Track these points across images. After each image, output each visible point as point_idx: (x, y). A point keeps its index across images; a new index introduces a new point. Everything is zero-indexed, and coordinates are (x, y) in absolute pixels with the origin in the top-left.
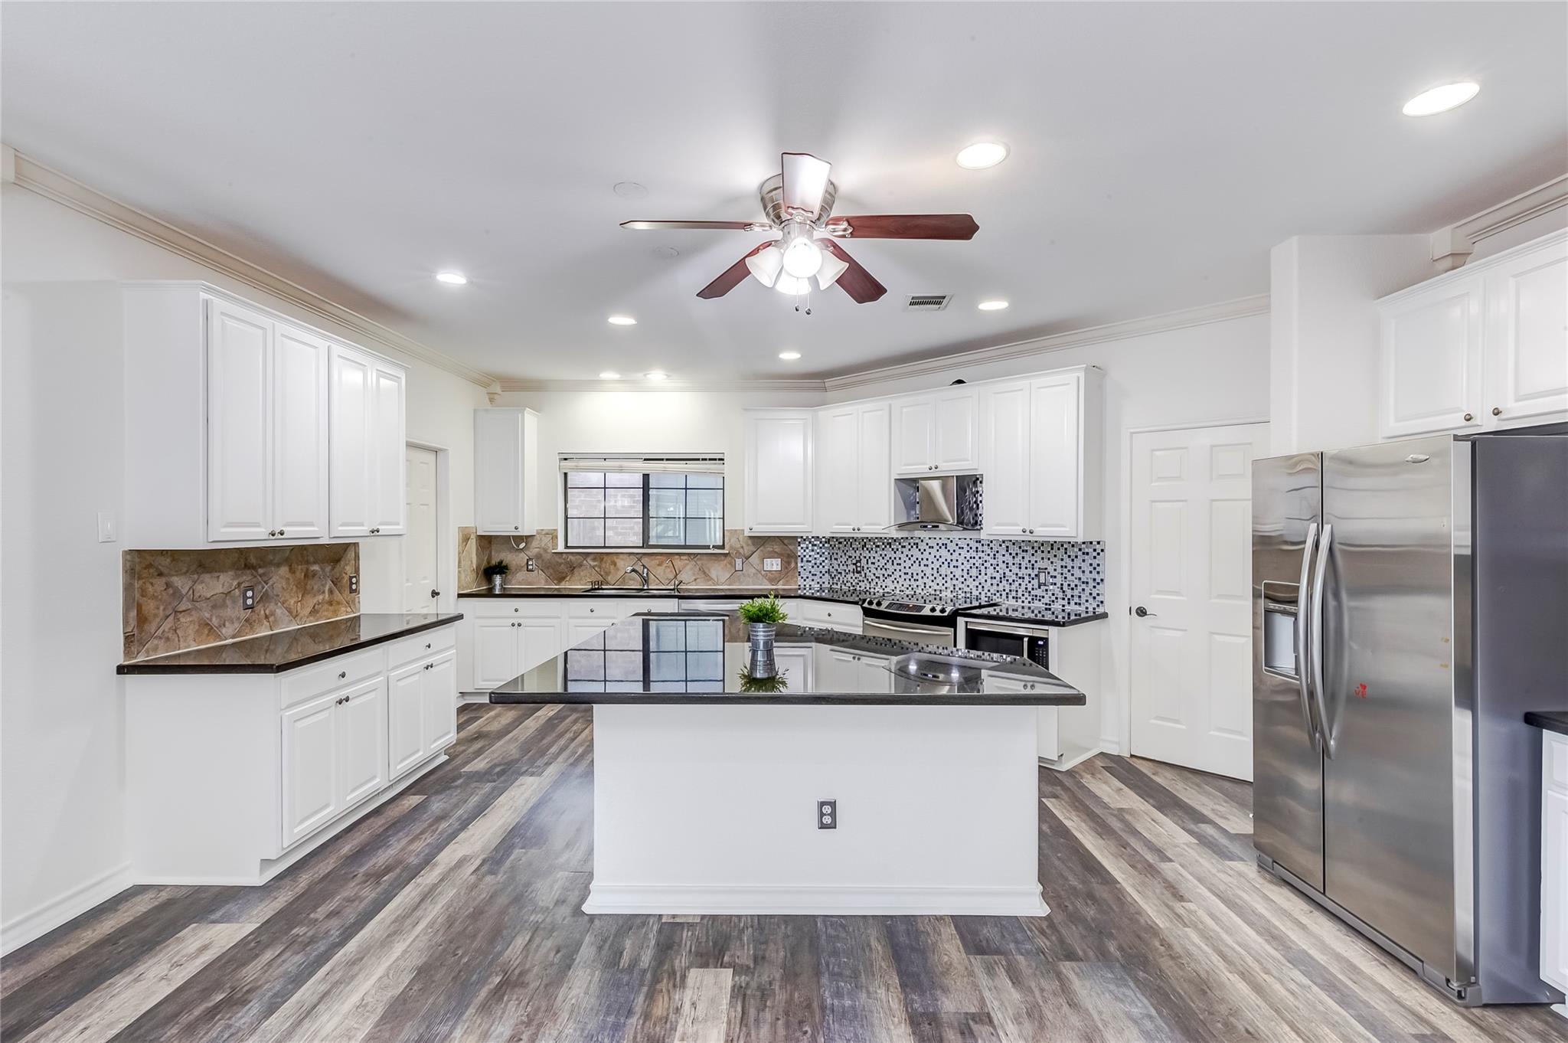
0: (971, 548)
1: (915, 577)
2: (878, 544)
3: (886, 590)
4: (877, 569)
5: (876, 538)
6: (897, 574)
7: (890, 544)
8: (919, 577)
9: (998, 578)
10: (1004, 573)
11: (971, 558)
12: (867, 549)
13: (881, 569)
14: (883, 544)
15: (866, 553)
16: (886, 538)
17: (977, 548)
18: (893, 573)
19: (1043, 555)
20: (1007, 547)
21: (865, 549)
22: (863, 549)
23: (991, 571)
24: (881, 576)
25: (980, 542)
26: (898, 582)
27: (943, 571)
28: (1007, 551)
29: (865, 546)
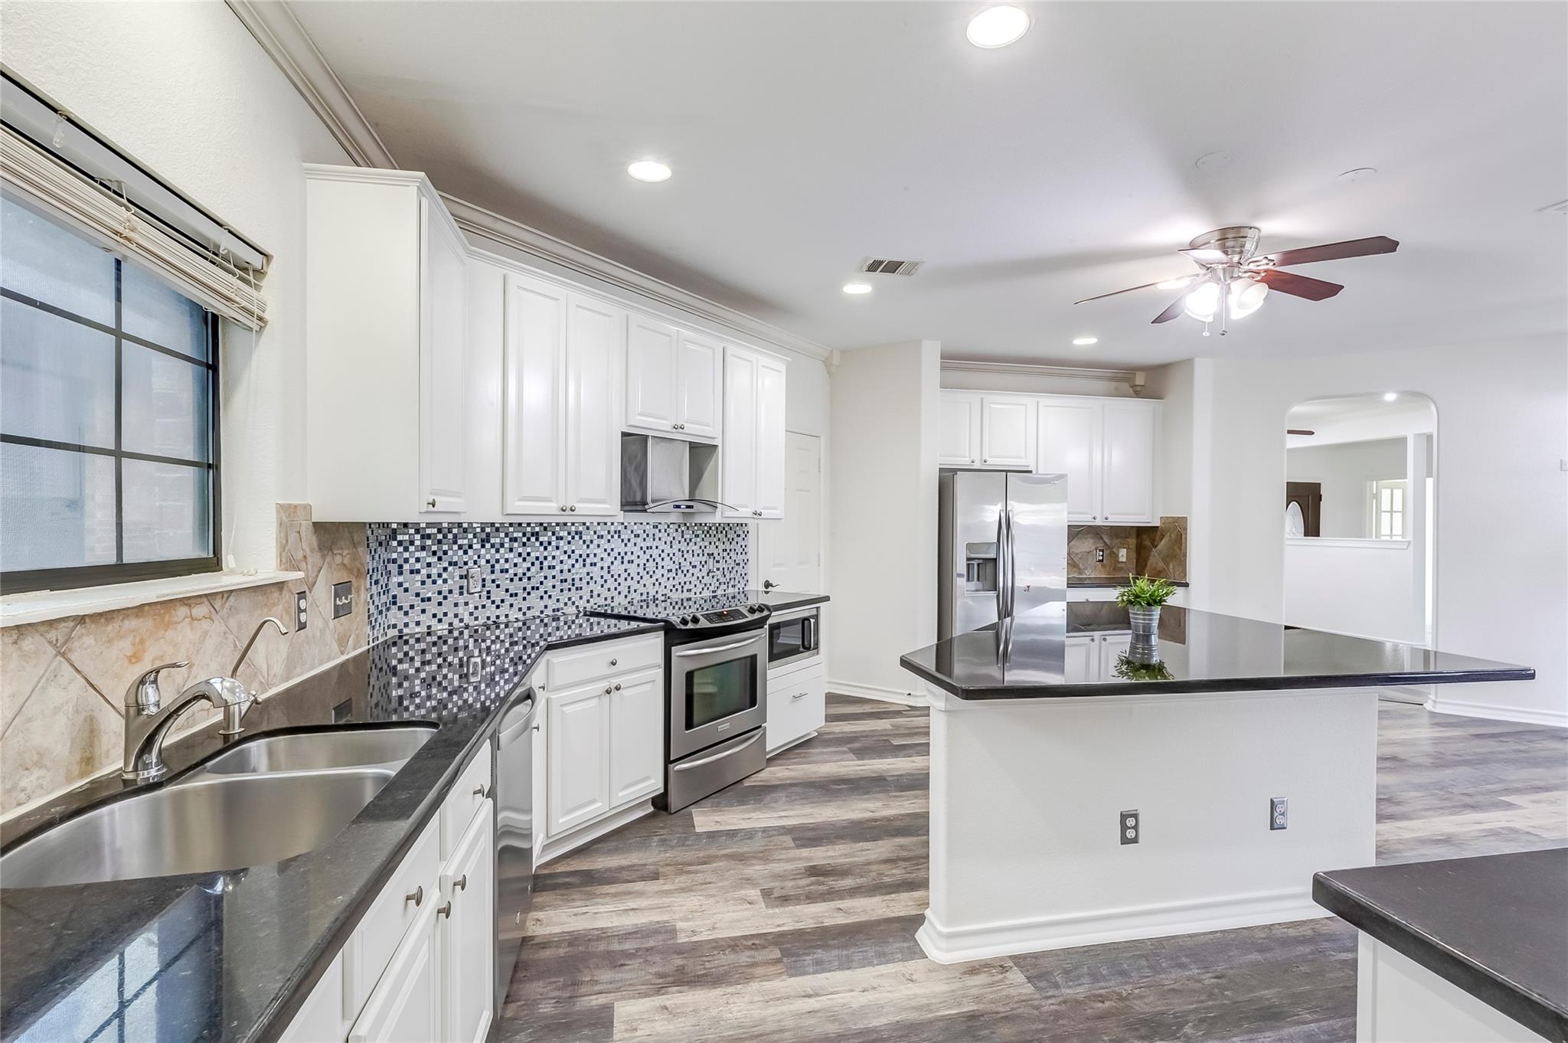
0: (648, 535)
1: (578, 584)
2: (515, 535)
3: (529, 614)
4: (512, 580)
5: (511, 525)
6: (549, 583)
7: (536, 535)
8: (583, 583)
9: (674, 570)
10: (680, 564)
11: (648, 548)
12: (493, 546)
13: (521, 579)
14: (524, 535)
15: (488, 553)
16: (529, 524)
17: (654, 535)
18: (542, 583)
19: (710, 539)
20: (683, 532)
21: (488, 546)
22: (483, 546)
23: (667, 562)
24: (520, 592)
25: (657, 527)
26: (550, 597)
27: (617, 568)
28: (683, 537)
29: (488, 541)
